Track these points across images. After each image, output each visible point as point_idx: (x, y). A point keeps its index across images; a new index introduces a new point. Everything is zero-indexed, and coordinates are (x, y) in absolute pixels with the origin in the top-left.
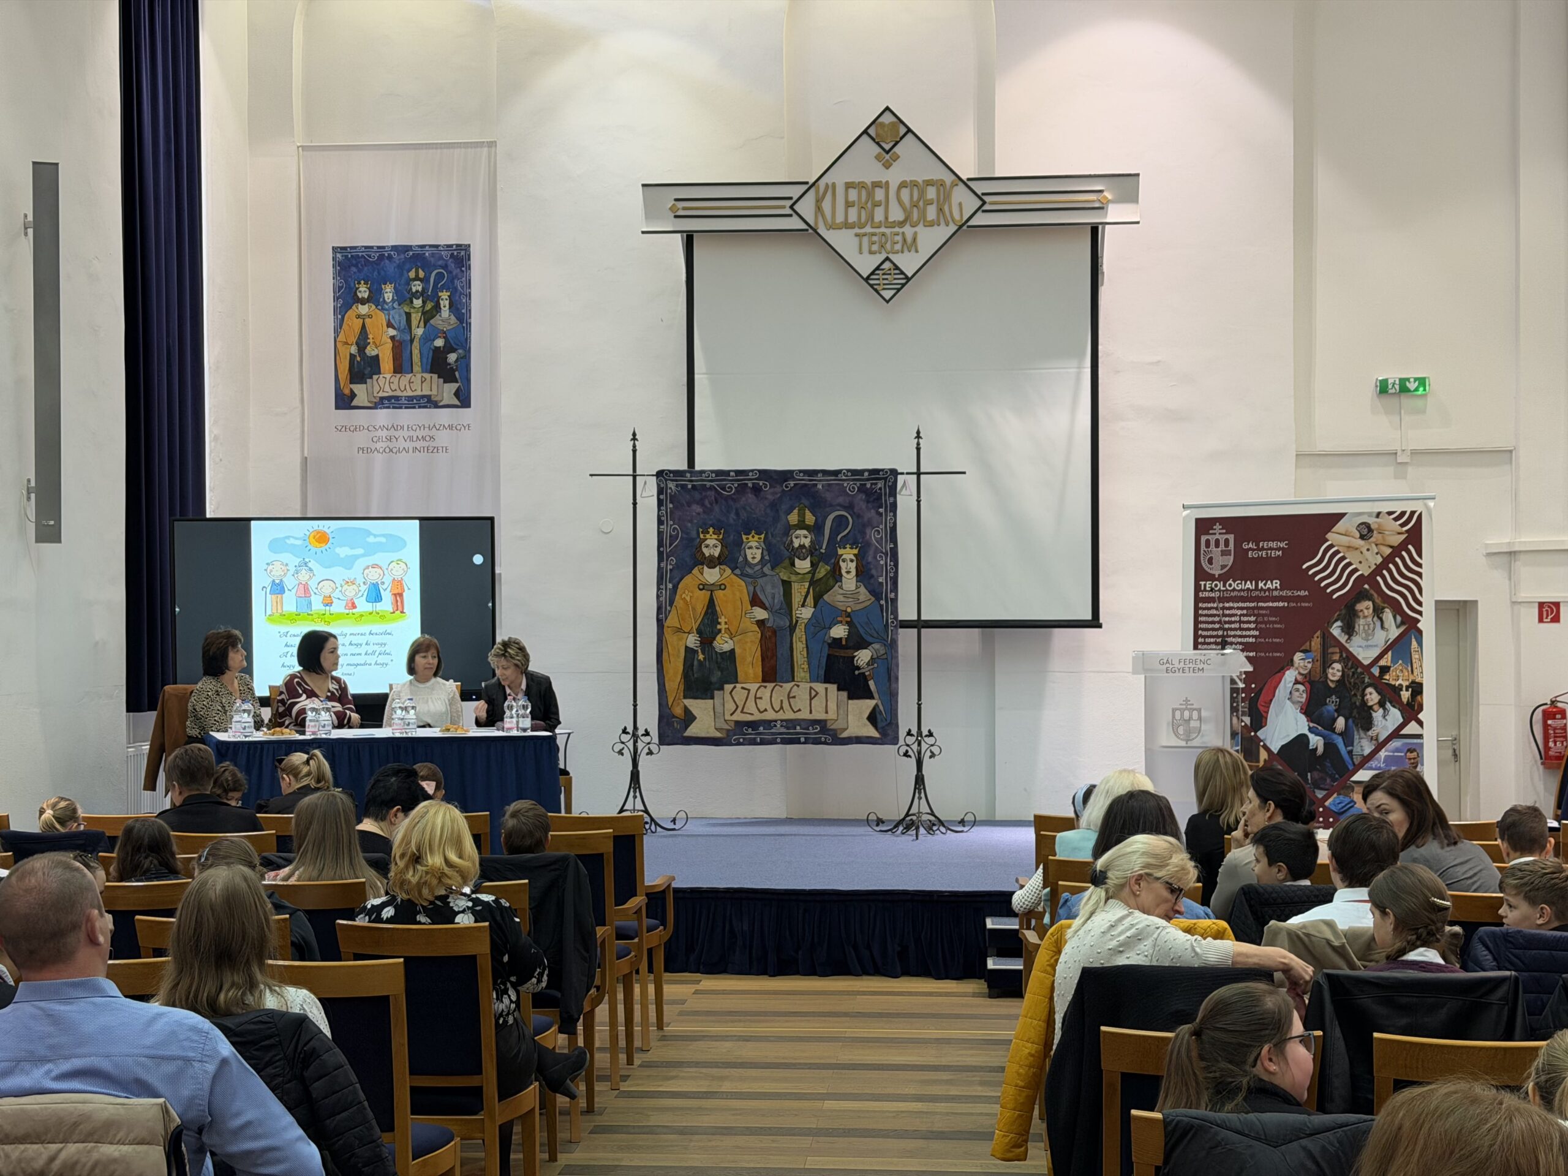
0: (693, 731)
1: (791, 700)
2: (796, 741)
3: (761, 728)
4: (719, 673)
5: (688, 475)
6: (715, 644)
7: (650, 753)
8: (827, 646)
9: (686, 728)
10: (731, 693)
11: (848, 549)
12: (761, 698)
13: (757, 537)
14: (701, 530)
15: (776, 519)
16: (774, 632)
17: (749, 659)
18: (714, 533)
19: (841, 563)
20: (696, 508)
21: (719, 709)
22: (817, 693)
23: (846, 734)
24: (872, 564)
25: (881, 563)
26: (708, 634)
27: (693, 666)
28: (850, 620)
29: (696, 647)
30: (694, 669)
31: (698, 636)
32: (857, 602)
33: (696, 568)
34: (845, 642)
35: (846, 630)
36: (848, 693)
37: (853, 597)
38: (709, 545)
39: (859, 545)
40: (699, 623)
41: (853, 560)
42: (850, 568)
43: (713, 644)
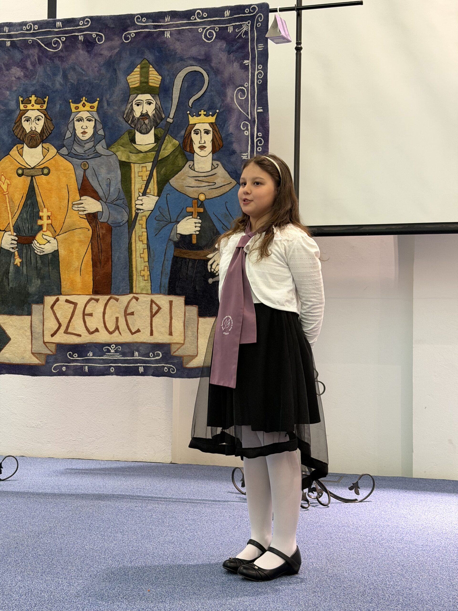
0: (6, 356)
1: (128, 316)
2: (133, 372)
3: (91, 354)
4: (39, 281)
5: (6, 29)
6: (35, 244)
8: (173, 246)
10: (52, 307)
11: (202, 116)
12: (91, 315)
13: (88, 105)
14: (21, 99)
15: (113, 82)
16: (110, 229)
17: (76, 264)
18: (36, 103)
19: (193, 136)
20: (16, 72)
21: (38, 328)
22: (159, 308)
23: (195, 363)
24: (233, 136)
25: (245, 134)
26: (27, 231)
27: (9, 273)
28: (204, 209)
29: (13, 248)
30: (10, 277)
31: (15, 234)
32: (213, 187)
33: (15, 148)
34: (196, 240)
35: (197, 223)
36: (199, 308)
37: (208, 181)
38: (30, 118)
39: (218, 111)
40: (17, 218)
41: (209, 131)
42: (204, 142)
43: (32, 245)
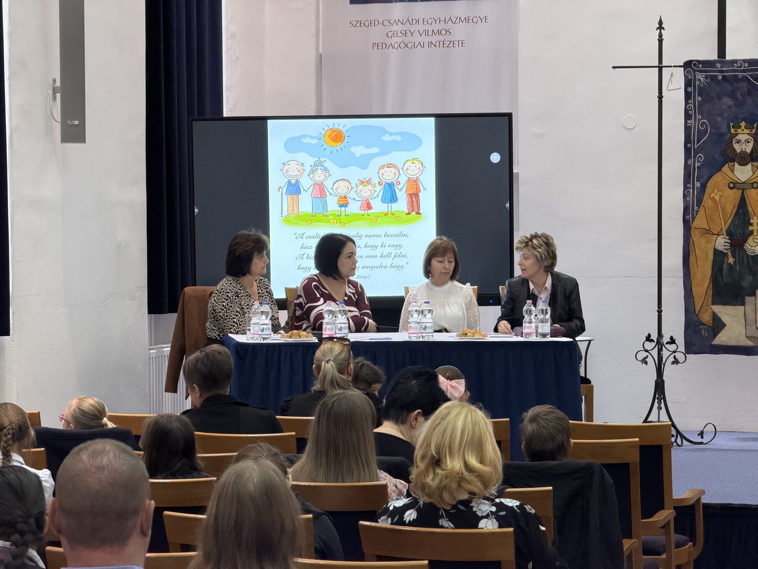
0: (722, 339)
4: (751, 277)
5: (718, 65)
6: (747, 246)
7: (676, 362)
9: (715, 335)
14: (732, 124)
18: (746, 127)
20: (727, 101)
21: (751, 316)
26: (739, 236)
27: (723, 270)
29: (726, 249)
30: (723, 273)
31: (728, 237)
33: (727, 165)
38: (741, 140)
40: (729, 224)
43: (744, 247)
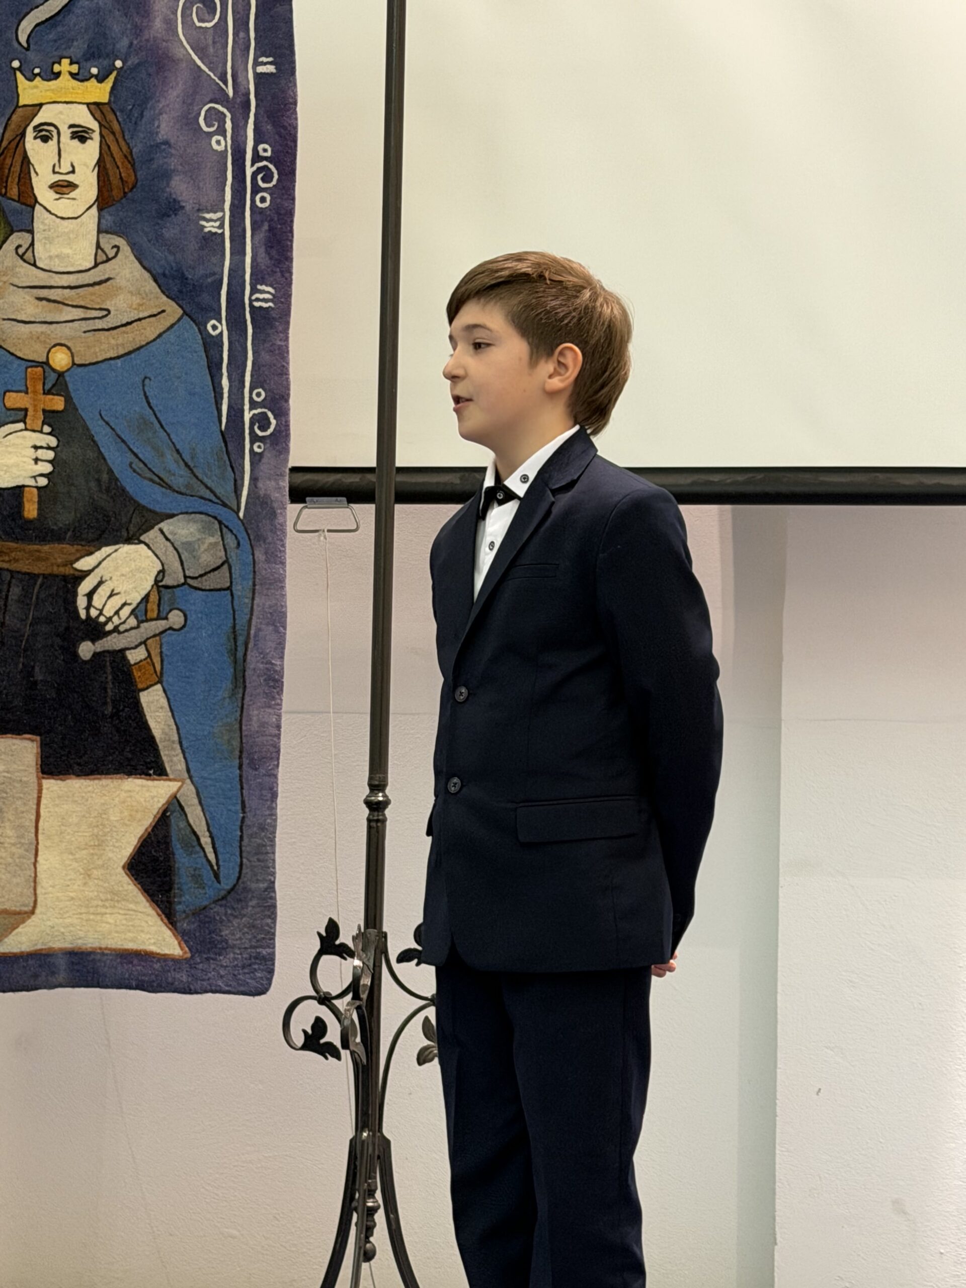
11: (65, 79)
23: (24, 939)
24: (173, 151)
25: (215, 146)
28: (66, 401)
32: (99, 324)
34: (36, 506)
35: (41, 447)
36: (43, 746)
37: (82, 303)
39: (118, 64)
41: (87, 130)
42: (71, 169)
